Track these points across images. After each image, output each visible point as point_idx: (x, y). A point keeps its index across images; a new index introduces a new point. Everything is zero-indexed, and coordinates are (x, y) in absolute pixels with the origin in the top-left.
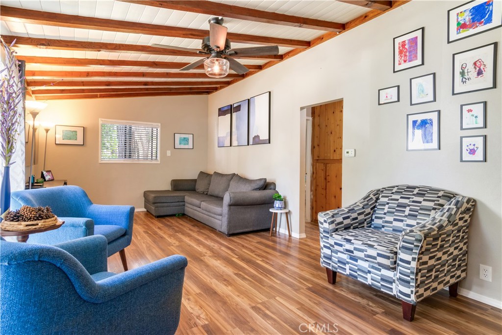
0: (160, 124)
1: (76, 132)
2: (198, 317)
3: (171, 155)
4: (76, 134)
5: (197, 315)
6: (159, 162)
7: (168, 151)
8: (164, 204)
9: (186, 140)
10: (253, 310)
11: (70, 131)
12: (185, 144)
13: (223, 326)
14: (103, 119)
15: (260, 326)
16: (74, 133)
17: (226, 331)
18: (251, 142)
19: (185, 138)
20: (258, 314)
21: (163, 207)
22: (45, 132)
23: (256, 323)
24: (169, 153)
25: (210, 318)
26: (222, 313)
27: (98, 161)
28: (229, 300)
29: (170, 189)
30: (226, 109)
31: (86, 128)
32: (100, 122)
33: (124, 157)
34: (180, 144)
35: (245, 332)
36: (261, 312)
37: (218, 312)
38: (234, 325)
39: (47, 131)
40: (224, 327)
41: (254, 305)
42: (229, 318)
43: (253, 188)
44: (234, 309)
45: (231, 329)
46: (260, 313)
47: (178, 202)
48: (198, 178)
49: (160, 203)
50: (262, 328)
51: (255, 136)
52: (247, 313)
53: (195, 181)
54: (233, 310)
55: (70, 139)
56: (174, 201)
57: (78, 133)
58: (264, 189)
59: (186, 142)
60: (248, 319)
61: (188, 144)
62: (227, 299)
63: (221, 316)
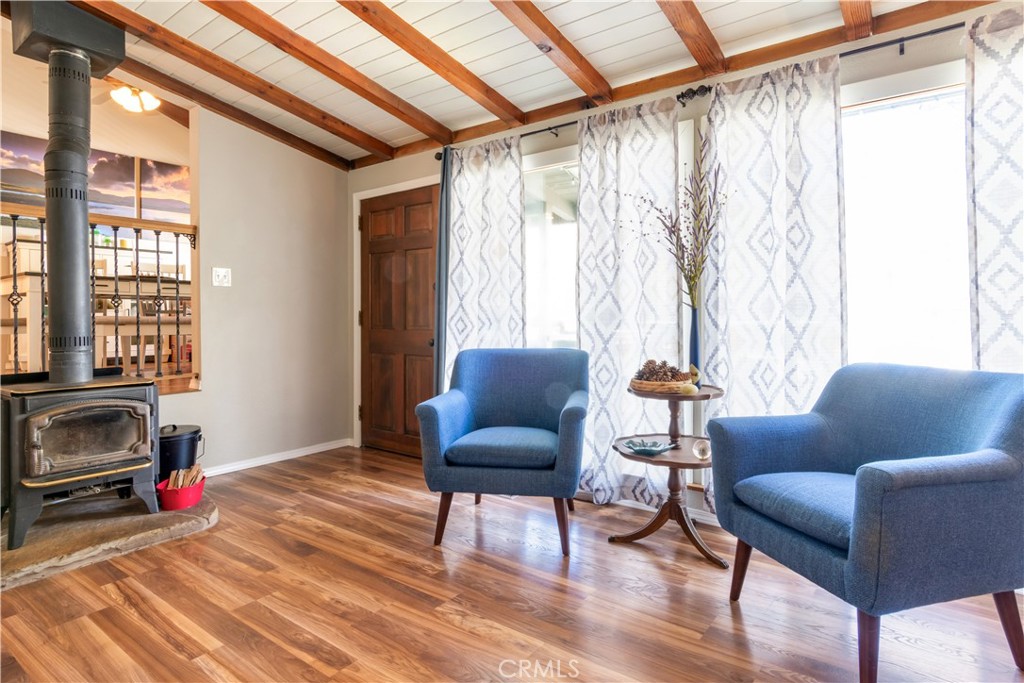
2: (464, 615)
5: (468, 617)
10: (346, 656)
13: (405, 610)
15: (329, 624)
17: (396, 604)
20: (333, 647)
23: (338, 629)
25: (438, 618)
26: (420, 632)
28: (416, 669)
35: (358, 609)
36: (324, 655)
37: (429, 633)
38: (384, 616)
40: (401, 609)
41: (344, 670)
42: (397, 626)
44: (394, 648)
45: (385, 608)
46: (329, 653)
50: (324, 622)
52: (360, 645)
54: (396, 645)
60: (355, 632)
62: (422, 670)
63: (418, 627)
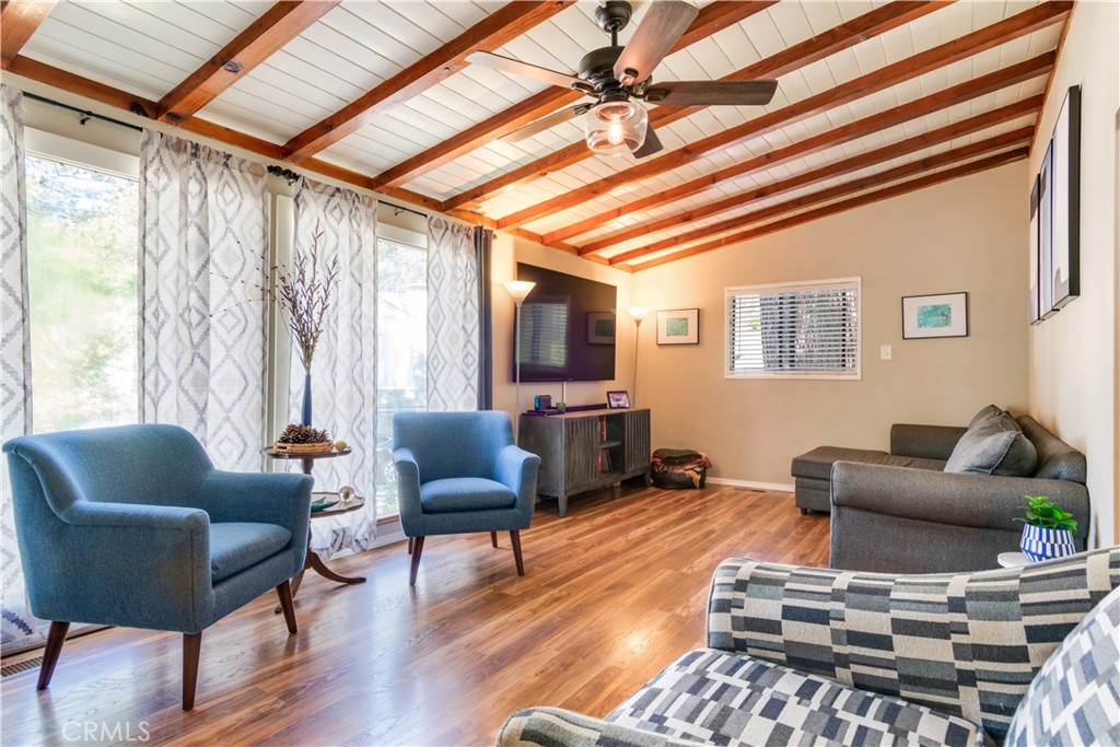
0: (859, 279)
1: (686, 319)
3: (892, 357)
4: (687, 324)
6: (858, 377)
7: (883, 348)
9: (940, 314)
11: (678, 318)
12: (937, 325)
14: (731, 287)
16: (683, 318)
19: (936, 308)
21: (816, 489)
22: (635, 324)
24: (886, 353)
27: (724, 374)
29: (887, 449)
30: (1035, 192)
31: (703, 309)
32: (727, 295)
34: (920, 326)
39: (638, 323)
49: (807, 477)
55: (678, 334)
57: (689, 322)
59: (941, 318)
61: (947, 323)
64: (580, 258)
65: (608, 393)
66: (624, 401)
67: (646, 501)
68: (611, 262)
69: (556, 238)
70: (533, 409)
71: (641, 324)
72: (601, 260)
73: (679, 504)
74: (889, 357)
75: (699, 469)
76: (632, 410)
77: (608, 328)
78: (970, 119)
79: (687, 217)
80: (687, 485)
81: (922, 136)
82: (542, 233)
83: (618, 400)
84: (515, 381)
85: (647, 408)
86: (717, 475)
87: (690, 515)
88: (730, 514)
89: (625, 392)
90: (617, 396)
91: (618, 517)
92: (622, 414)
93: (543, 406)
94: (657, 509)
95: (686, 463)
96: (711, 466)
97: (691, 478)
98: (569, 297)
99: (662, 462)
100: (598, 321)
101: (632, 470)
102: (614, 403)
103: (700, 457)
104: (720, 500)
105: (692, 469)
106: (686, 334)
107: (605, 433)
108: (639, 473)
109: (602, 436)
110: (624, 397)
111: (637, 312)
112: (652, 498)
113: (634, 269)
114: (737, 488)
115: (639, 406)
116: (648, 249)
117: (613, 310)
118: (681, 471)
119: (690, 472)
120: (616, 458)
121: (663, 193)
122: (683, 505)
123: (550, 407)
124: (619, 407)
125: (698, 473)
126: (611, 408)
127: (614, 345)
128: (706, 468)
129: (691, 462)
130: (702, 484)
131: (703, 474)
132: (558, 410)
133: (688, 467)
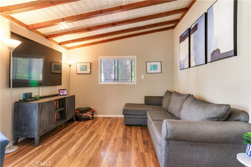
0: (136, 57)
1: (86, 66)
4: (87, 67)
6: (136, 84)
7: (142, 75)
8: (131, 116)
9: (155, 67)
11: (84, 65)
12: (154, 70)
14: (100, 57)
16: (85, 66)
18: (209, 59)
19: (154, 65)
21: (130, 118)
22: (69, 67)
27: (98, 83)
30: (185, 34)
31: (92, 63)
32: (99, 59)
33: (114, 80)
34: (151, 70)
39: (70, 66)
43: (207, 116)
47: (142, 115)
48: (164, 96)
49: (127, 115)
51: (214, 51)
53: (162, 98)
55: (84, 70)
56: (139, 114)
57: (87, 66)
58: (226, 120)
61: (157, 70)
64: (47, 40)
65: (59, 90)
66: (65, 93)
67: (74, 129)
68: (60, 44)
69: (34, 27)
70: (22, 99)
71: (71, 67)
72: (56, 42)
73: (87, 128)
74: (143, 78)
75: (91, 113)
76: (68, 96)
77: (59, 67)
78: (171, 11)
79: (89, 29)
80: (88, 119)
81: (160, 13)
82: (28, 24)
83: (63, 92)
84: (10, 87)
85: (74, 95)
86: (97, 114)
87: (92, 134)
88: (105, 131)
89: (65, 89)
90: (62, 91)
91: (63, 140)
92: (65, 98)
93: (28, 98)
94: (79, 132)
95: (87, 112)
96: (95, 112)
97: (89, 117)
98: (44, 56)
99: (79, 112)
100: (55, 65)
101: (68, 118)
102: (61, 94)
103: (91, 109)
104: (99, 124)
105: (89, 114)
106: (87, 70)
107: (58, 105)
108: (71, 118)
109: (57, 106)
110: (65, 91)
111: (70, 62)
112: (76, 127)
113: (68, 48)
114: (103, 118)
115: (71, 94)
116: (74, 41)
117: (61, 61)
118: (86, 115)
119: (89, 115)
120: (62, 114)
121: (81, 14)
122: (88, 128)
123: (32, 98)
124: (63, 95)
125: (91, 115)
126: (60, 95)
127: (61, 74)
128: (93, 112)
129: (89, 111)
130: (93, 118)
131: (92, 115)
132: (36, 99)
133: (88, 113)
